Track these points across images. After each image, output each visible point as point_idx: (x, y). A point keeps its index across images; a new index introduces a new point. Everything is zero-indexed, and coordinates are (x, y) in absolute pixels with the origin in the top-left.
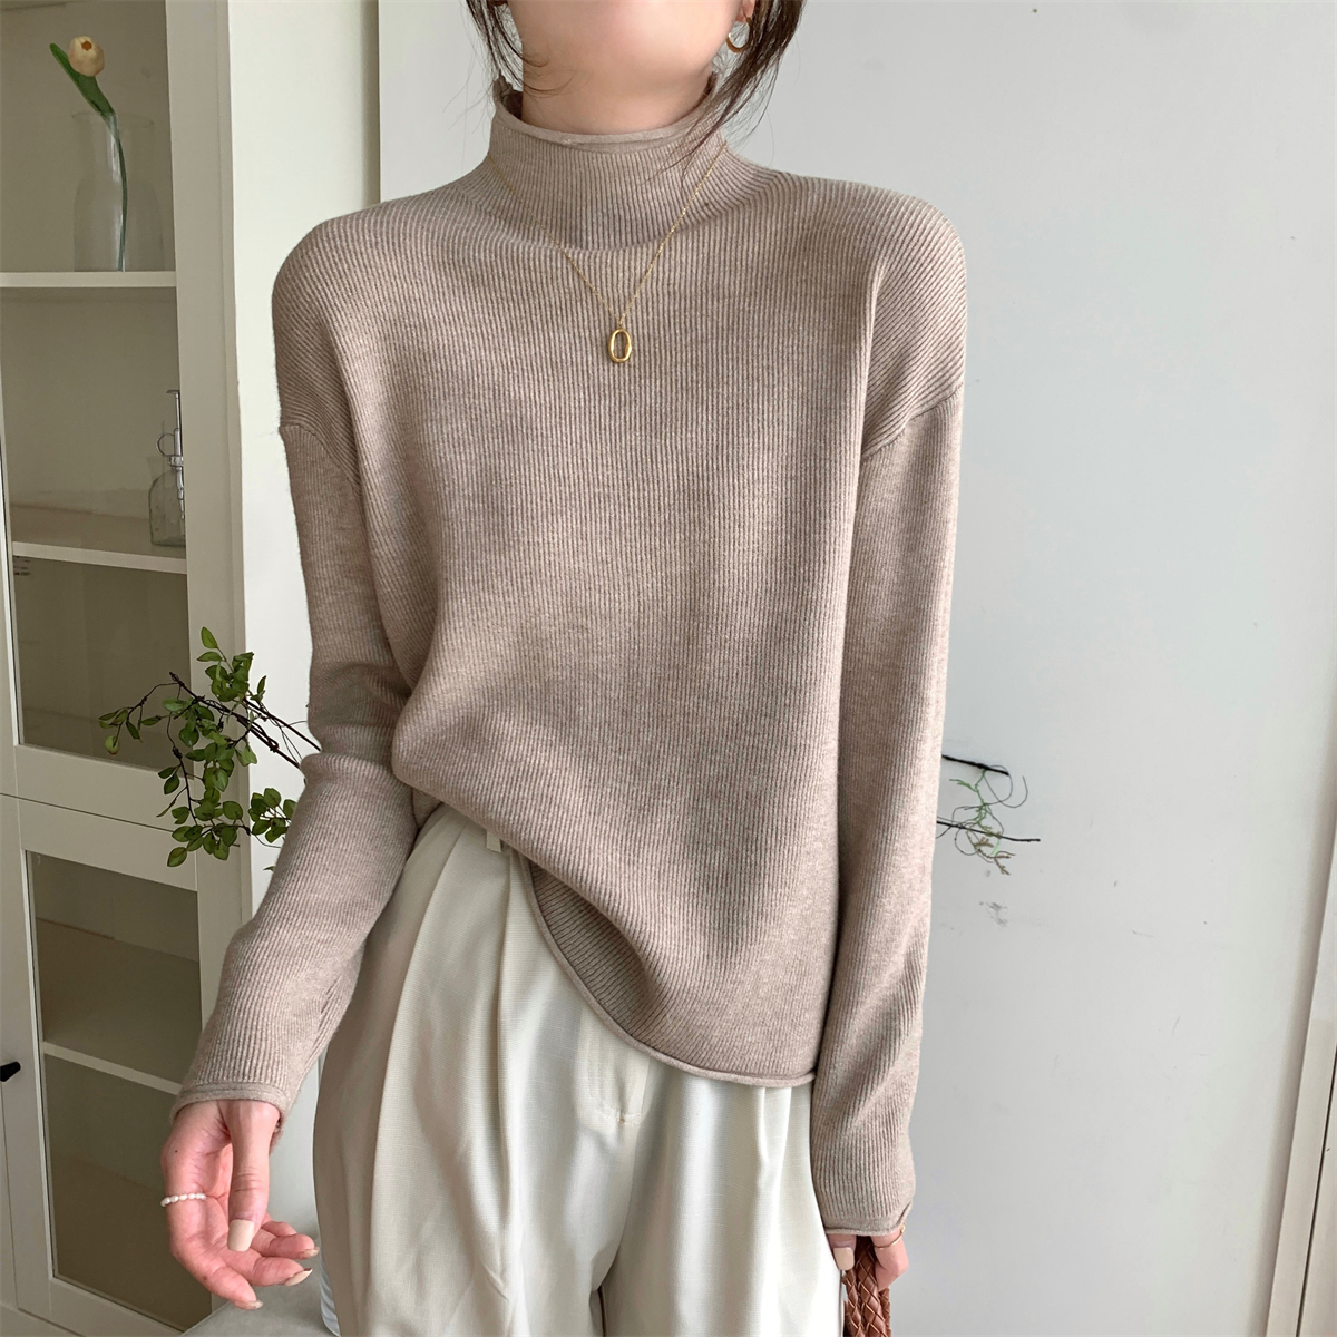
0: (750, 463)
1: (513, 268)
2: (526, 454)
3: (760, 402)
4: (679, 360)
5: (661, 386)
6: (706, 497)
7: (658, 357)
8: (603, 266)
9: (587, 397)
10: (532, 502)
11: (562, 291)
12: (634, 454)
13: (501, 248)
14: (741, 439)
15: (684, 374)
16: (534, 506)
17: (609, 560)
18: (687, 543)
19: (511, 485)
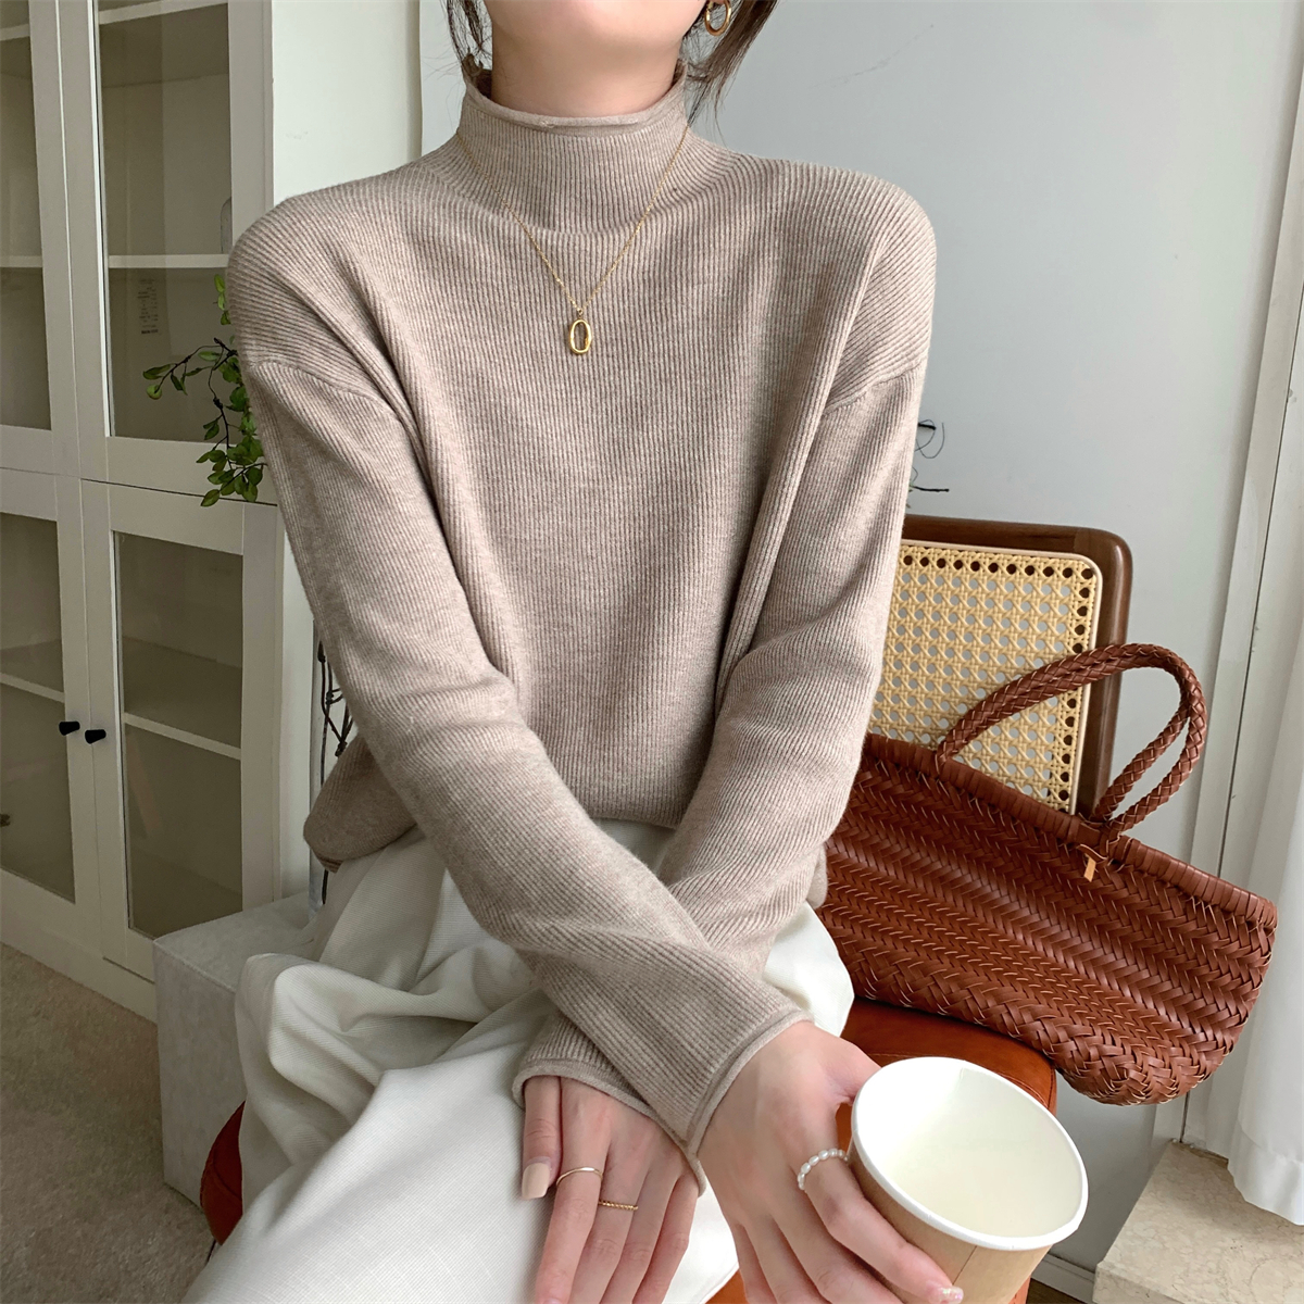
2: (512, 447)
5: (640, 378)
6: (689, 487)
7: (636, 348)
9: (568, 389)
11: (541, 279)
15: (662, 365)
19: (498, 481)
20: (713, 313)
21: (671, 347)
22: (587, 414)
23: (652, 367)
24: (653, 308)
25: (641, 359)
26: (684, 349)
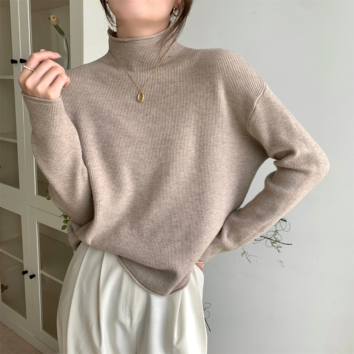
0: (183, 130)
1: (114, 79)
2: (119, 130)
3: (185, 113)
4: (161, 102)
5: (156, 110)
6: (171, 140)
7: (155, 101)
8: (138, 76)
9: (135, 113)
10: (121, 143)
11: (127, 84)
12: (149, 129)
13: (110, 73)
14: (180, 124)
15: (163, 106)
16: (122, 144)
17: (144, 159)
18: (166, 154)
19: (115, 139)
20: (178, 90)
21: (165, 101)
22: (141, 120)
23: (160, 107)
24: (160, 90)
25: (157, 104)
26: (169, 101)
